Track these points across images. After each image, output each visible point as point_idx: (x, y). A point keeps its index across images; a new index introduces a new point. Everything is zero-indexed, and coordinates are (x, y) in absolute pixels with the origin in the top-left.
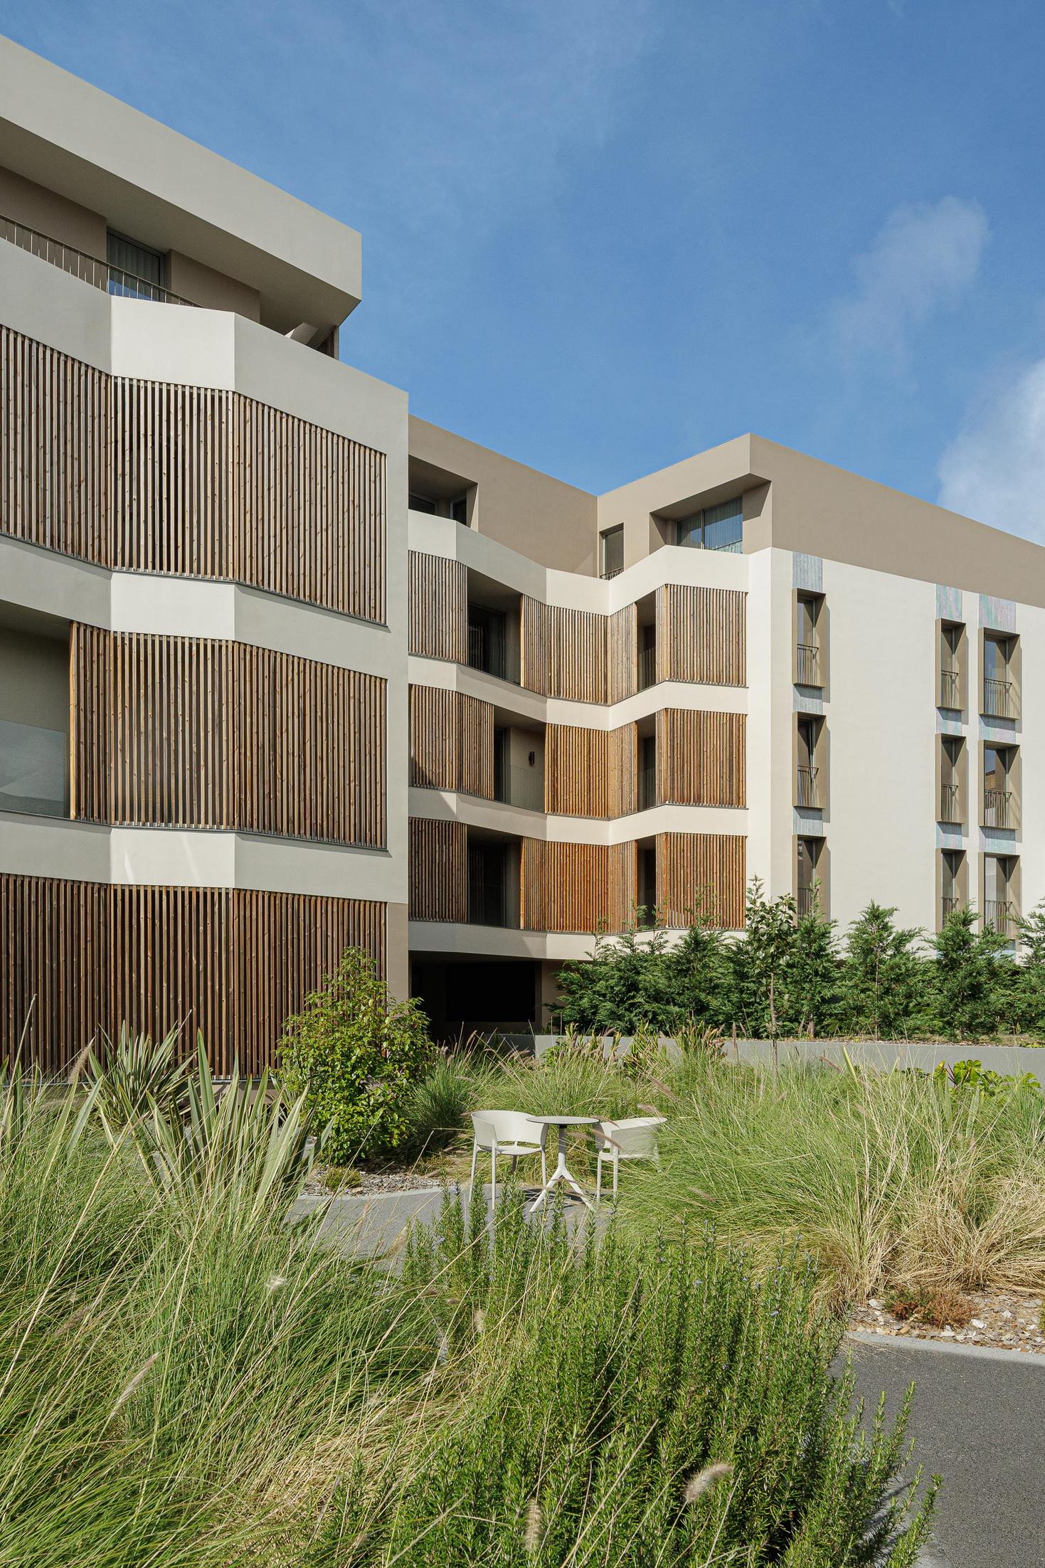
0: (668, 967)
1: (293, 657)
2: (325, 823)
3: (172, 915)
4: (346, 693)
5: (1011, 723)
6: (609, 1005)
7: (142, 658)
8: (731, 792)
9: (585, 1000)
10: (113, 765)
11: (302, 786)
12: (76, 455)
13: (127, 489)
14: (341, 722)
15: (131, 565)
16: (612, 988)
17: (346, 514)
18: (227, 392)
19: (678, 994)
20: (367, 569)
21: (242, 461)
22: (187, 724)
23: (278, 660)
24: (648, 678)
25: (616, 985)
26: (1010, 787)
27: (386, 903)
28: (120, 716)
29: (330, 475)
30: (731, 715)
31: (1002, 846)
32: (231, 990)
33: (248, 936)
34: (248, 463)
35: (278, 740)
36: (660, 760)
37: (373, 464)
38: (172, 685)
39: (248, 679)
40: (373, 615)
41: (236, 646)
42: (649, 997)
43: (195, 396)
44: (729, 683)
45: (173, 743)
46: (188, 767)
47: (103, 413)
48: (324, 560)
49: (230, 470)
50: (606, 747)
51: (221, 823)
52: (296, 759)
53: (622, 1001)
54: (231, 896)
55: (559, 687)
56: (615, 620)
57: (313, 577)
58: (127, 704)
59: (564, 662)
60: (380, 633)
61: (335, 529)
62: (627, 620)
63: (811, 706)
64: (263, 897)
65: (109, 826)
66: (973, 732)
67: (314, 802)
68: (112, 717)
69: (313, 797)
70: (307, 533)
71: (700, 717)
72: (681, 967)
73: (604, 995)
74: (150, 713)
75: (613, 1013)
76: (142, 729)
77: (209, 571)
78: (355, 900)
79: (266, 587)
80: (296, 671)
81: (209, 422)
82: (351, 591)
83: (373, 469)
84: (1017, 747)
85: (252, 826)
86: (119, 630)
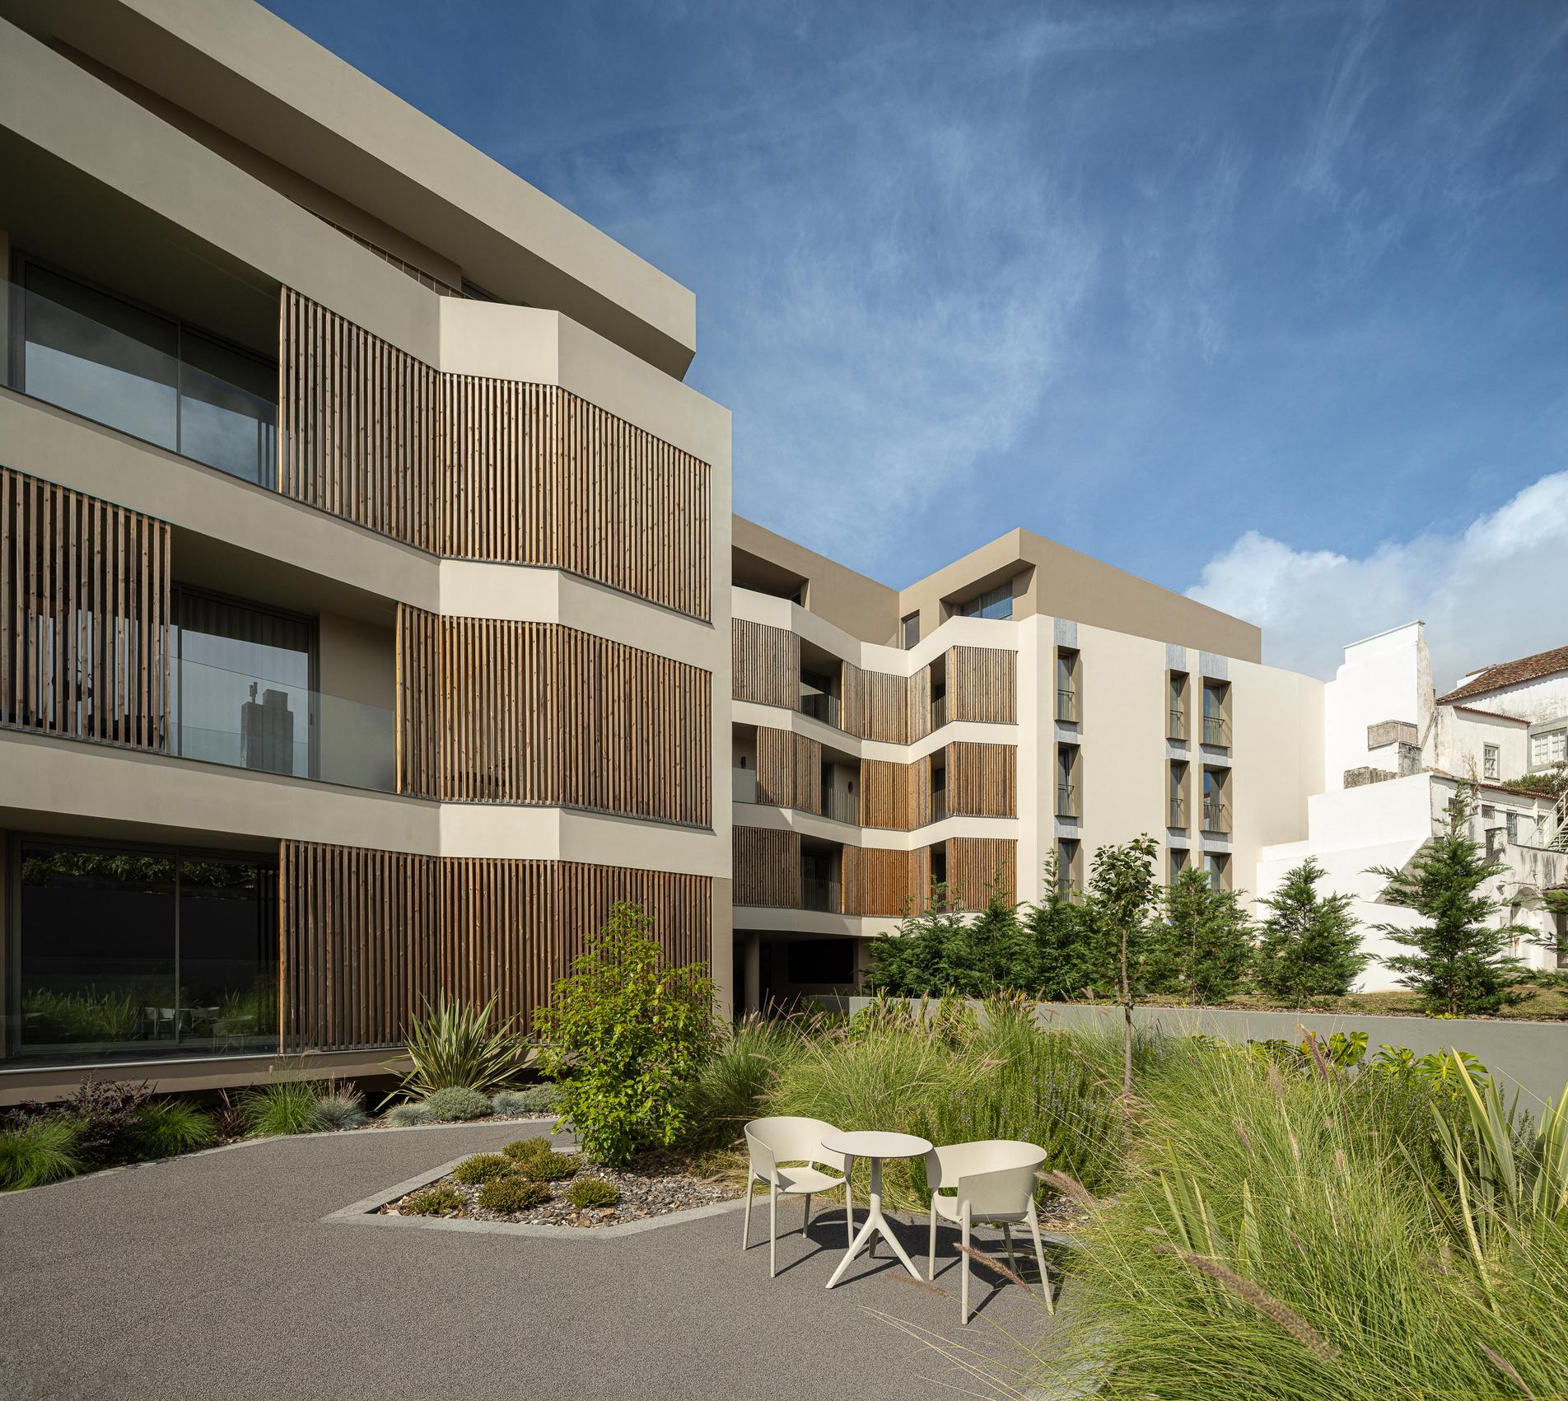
0: (970, 936)
1: (619, 644)
2: (651, 802)
3: (499, 886)
4: (672, 682)
5: (1224, 750)
6: (915, 971)
7: (470, 641)
8: (1005, 806)
9: (894, 966)
10: (442, 743)
11: (628, 767)
12: (401, 442)
13: (455, 479)
14: (667, 708)
15: (459, 554)
16: (918, 955)
17: (671, 517)
18: (551, 387)
19: (979, 960)
20: (692, 569)
21: (566, 452)
22: (513, 704)
23: (604, 646)
24: (939, 720)
25: (922, 953)
26: (1223, 800)
27: (711, 878)
28: (448, 696)
29: (655, 477)
30: (1005, 746)
31: (1217, 846)
32: (556, 957)
33: (574, 906)
34: (572, 455)
35: (604, 722)
36: (949, 782)
37: (697, 472)
38: (499, 667)
39: (573, 661)
40: (698, 612)
41: (560, 629)
42: (951, 963)
43: (520, 391)
44: (1003, 721)
45: (499, 722)
46: (514, 744)
47: (431, 405)
48: (650, 557)
49: (554, 460)
50: (907, 776)
51: (546, 799)
52: (622, 741)
53: (927, 967)
54: (556, 868)
55: (871, 731)
56: (913, 679)
57: (639, 571)
58: (455, 685)
59: (875, 713)
60: (705, 629)
61: (661, 528)
62: (923, 679)
63: (1068, 737)
64: (589, 870)
65: (439, 801)
66: (1195, 757)
67: (640, 782)
68: (441, 697)
69: (640, 777)
70: (633, 529)
71: (979, 748)
72: (981, 936)
73: (911, 962)
74: (477, 694)
75: (919, 977)
76: (470, 709)
77: (534, 557)
78: (681, 874)
79: (591, 576)
80: (622, 658)
81: (534, 416)
82: (677, 588)
83: (697, 478)
84: (1229, 769)
85: (577, 802)
86: (448, 614)
